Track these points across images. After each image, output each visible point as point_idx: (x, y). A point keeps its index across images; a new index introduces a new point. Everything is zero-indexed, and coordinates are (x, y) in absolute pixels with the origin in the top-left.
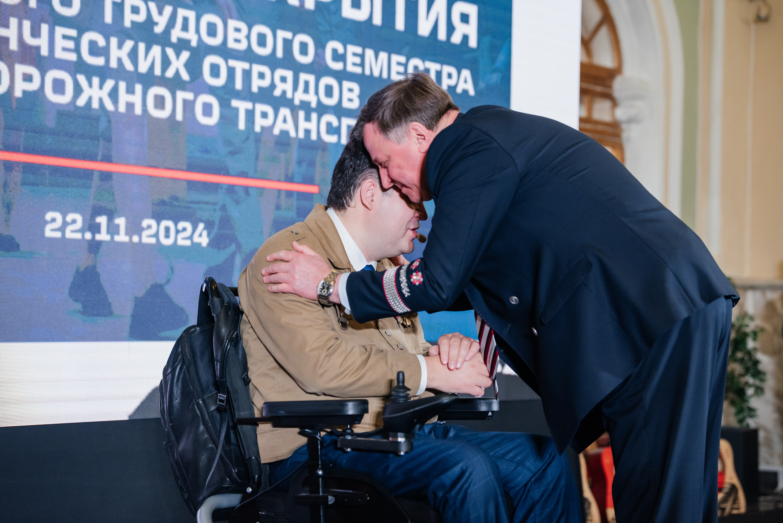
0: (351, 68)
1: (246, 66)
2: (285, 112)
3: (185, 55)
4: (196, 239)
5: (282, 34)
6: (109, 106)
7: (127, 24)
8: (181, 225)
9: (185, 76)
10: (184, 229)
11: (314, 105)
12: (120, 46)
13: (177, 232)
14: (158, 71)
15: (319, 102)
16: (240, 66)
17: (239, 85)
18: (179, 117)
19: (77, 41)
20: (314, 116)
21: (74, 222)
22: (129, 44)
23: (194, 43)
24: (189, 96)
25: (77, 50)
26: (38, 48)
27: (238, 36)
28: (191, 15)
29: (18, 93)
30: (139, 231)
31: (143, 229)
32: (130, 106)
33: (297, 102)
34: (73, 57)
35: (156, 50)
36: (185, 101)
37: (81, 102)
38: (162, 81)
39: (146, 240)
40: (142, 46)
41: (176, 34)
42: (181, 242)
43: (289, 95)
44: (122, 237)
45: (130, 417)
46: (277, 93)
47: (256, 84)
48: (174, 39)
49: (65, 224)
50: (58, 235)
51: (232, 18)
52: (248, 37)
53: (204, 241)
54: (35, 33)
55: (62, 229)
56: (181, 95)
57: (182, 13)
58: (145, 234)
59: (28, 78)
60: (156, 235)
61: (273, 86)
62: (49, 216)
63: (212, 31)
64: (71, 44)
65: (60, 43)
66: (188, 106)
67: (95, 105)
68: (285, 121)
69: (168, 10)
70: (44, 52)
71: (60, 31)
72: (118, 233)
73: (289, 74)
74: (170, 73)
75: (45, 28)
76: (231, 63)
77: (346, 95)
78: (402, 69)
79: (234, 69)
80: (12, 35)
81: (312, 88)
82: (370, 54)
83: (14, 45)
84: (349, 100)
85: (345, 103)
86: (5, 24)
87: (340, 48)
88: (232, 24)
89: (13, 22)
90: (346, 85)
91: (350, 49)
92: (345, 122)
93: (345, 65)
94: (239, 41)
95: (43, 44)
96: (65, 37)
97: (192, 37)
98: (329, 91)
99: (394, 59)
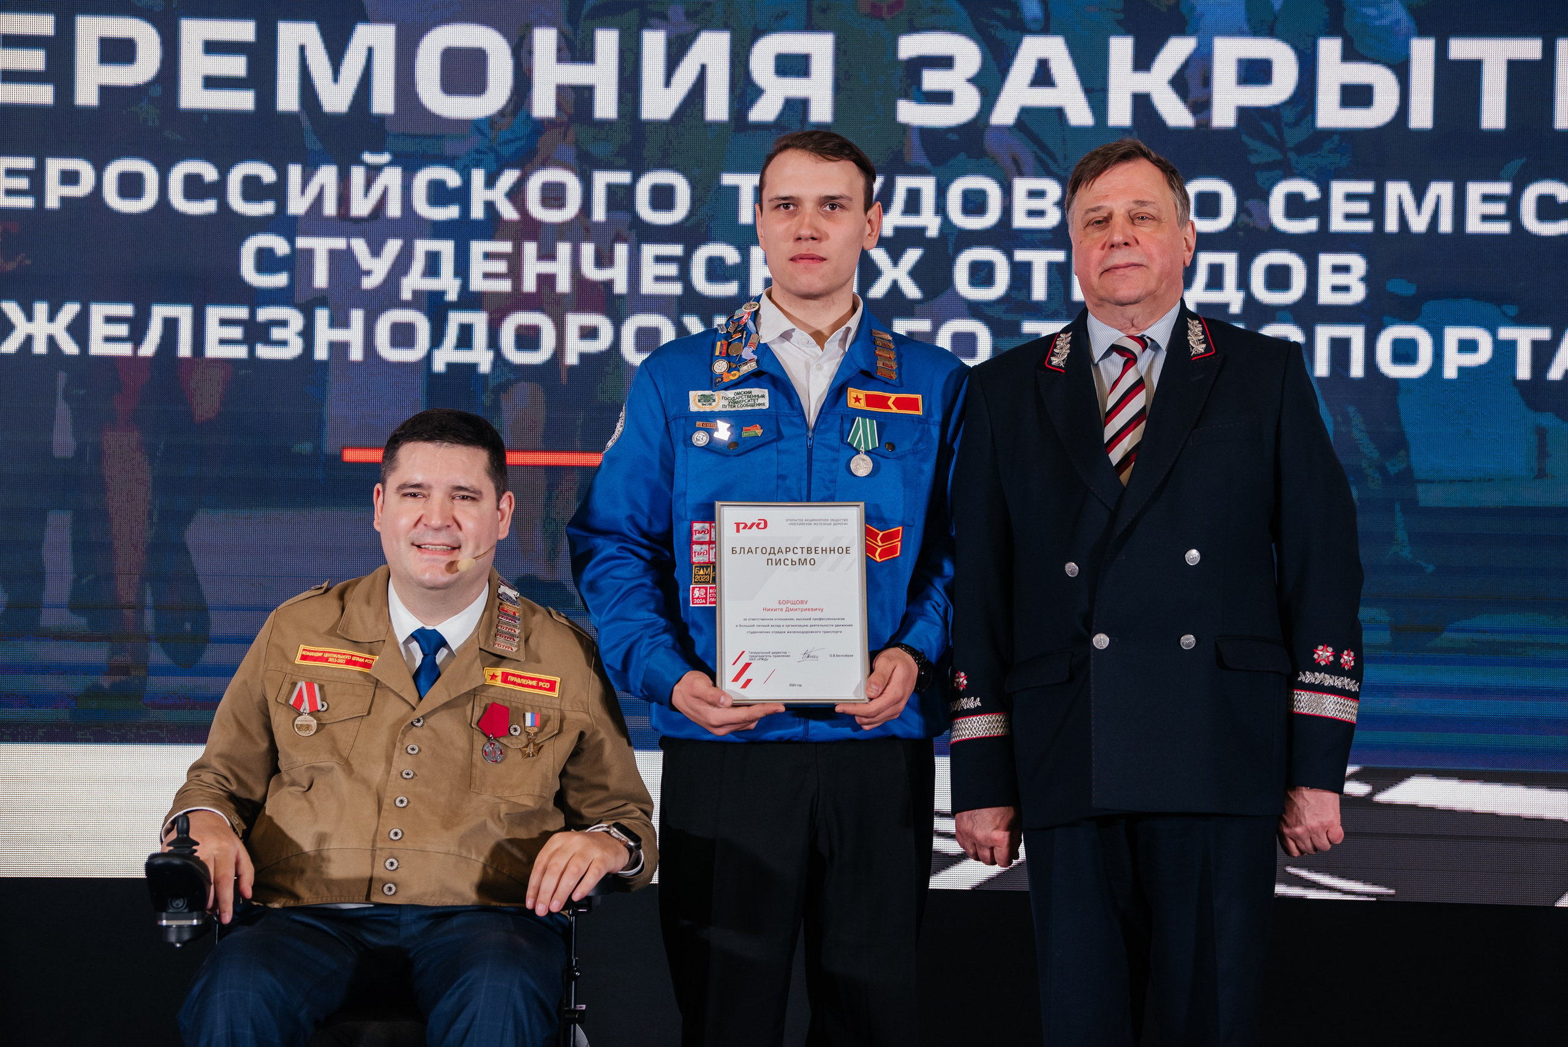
0: (1338, 224)
1: (1057, 256)
3: (912, 256)
9: (912, 291)
11: (1235, 308)
15: (1250, 301)
16: (1040, 260)
17: (1039, 291)
19: (684, 263)
23: (933, 232)
24: (922, 325)
25: (684, 276)
26: (609, 284)
27: (1036, 204)
28: (927, 185)
29: (571, 359)
34: (676, 289)
41: (892, 221)
51: (1021, 174)
54: (604, 260)
57: (903, 184)
63: (974, 203)
64: (672, 270)
65: (649, 270)
70: (621, 287)
71: (649, 251)
74: (878, 290)
76: (1021, 255)
77: (1326, 279)
78: (1500, 208)
79: (1027, 266)
80: (561, 270)
81: (1230, 277)
82: (1398, 191)
83: (564, 285)
84: (1336, 289)
85: (1326, 297)
86: (547, 254)
87: (1310, 191)
88: (1021, 186)
89: (564, 249)
90: (1326, 261)
91: (1339, 189)
92: (1324, 334)
93: (1325, 221)
94: (1040, 213)
95: (618, 276)
96: (659, 259)
97: (929, 221)
98: (1278, 278)
99: (1475, 190)
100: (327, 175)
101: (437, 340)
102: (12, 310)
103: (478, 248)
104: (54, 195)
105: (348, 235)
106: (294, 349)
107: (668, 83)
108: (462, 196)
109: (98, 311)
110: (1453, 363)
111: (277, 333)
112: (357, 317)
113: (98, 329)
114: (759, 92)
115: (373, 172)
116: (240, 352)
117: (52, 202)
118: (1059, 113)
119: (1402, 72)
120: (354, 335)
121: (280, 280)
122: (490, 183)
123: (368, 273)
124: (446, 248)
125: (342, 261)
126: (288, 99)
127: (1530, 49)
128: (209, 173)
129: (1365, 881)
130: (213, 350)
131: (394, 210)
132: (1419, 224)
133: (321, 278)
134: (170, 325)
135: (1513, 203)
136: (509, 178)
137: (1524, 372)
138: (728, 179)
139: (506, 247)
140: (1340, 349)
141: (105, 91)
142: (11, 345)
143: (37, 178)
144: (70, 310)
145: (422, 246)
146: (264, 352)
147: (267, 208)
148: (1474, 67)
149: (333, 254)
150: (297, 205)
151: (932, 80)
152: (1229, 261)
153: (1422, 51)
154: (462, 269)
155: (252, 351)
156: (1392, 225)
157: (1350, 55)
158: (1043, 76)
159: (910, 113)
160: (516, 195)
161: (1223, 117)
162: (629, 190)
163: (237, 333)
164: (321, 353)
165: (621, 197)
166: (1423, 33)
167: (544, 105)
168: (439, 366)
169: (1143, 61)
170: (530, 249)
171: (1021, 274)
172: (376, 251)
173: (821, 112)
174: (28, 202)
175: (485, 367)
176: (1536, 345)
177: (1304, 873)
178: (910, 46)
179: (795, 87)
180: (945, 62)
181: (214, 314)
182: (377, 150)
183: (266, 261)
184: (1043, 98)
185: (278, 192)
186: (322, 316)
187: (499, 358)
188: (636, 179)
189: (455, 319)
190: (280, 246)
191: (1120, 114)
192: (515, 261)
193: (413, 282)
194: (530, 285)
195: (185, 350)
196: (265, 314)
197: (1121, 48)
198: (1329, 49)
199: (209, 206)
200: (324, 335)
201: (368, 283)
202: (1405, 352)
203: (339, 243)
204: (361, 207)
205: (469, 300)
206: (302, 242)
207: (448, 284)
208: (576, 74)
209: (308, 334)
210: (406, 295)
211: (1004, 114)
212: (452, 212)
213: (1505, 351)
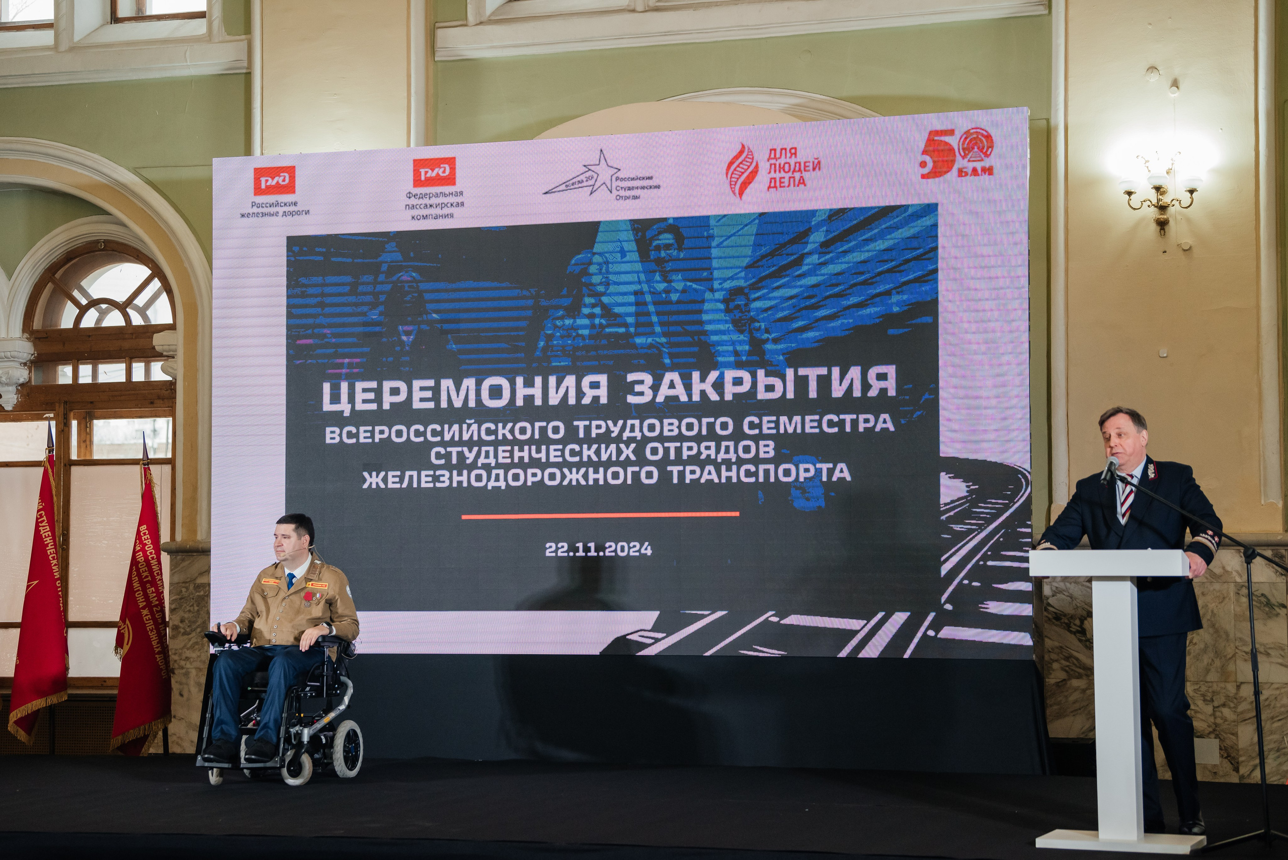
0: (765, 431)
1: (678, 444)
2: (708, 468)
3: (633, 446)
4: (643, 551)
5: (705, 421)
6: (583, 482)
7: (594, 435)
8: (632, 544)
9: (633, 457)
10: (634, 546)
11: (734, 460)
12: (589, 449)
13: (630, 548)
14: (614, 458)
15: (738, 457)
16: (672, 446)
17: (672, 456)
18: (629, 482)
19: (563, 451)
20: (734, 468)
21: (563, 547)
22: (595, 446)
23: (639, 438)
24: (637, 469)
25: (563, 455)
26: (541, 458)
27: (671, 428)
28: (637, 422)
29: (529, 484)
30: (604, 549)
31: (607, 548)
32: (596, 481)
33: (719, 460)
34: (560, 459)
35: (613, 447)
36: (633, 472)
37: (565, 483)
38: (618, 463)
39: (607, 554)
40: (603, 446)
41: (627, 434)
42: (632, 554)
43: (713, 457)
44: (593, 553)
45: (600, 653)
46: (703, 457)
47: (685, 454)
48: (625, 438)
49: (557, 549)
50: (554, 554)
51: (666, 418)
52: (679, 427)
53: (649, 552)
54: (538, 451)
55: (556, 551)
56: (630, 470)
57: (629, 422)
58: (607, 550)
59: (534, 475)
60: (615, 551)
61: (699, 453)
62: (548, 545)
63: (652, 428)
64: (559, 453)
65: (552, 453)
66: (636, 475)
67: (574, 483)
68: (710, 473)
69: (620, 423)
70: (544, 460)
71: (552, 447)
72: (590, 551)
73: (712, 444)
74: (622, 458)
75: (544, 448)
76: (666, 445)
77: (762, 449)
78: (816, 424)
79: (668, 448)
80: (525, 454)
81: (732, 449)
82: (783, 419)
83: (526, 460)
84: (765, 452)
85: (762, 455)
86: (521, 450)
87: (756, 420)
88: (666, 421)
89: (526, 448)
90: (762, 443)
91: (765, 419)
92: (762, 467)
93: (761, 430)
94: (672, 430)
95: (543, 456)
96: (555, 450)
97: (637, 434)
98: (747, 449)
99: (808, 418)
100: (456, 427)
101: (489, 479)
102: (366, 474)
103: (501, 448)
104: (378, 437)
105: (462, 447)
106: (447, 484)
107: (557, 393)
108: (495, 432)
109: (390, 474)
110: (803, 476)
111: (442, 479)
112: (465, 472)
113: (390, 479)
114: (585, 394)
115: (469, 426)
116: (431, 485)
117: (377, 440)
118: (676, 398)
119: (783, 378)
120: (464, 478)
121: (442, 462)
122: (504, 428)
123: (468, 458)
124: (491, 449)
125: (461, 455)
126: (444, 404)
127: (823, 371)
128: (421, 428)
129: (778, 650)
130: (423, 485)
131: (475, 438)
132: (790, 430)
133: (454, 461)
134: (411, 477)
135: (820, 422)
136: (510, 425)
137: (824, 479)
138: (576, 423)
139: (509, 448)
140: (767, 472)
141: (392, 404)
142: (365, 486)
143: (372, 432)
144: (382, 474)
145: (484, 449)
146: (438, 485)
147: (438, 439)
148: (806, 378)
149: (458, 453)
150: (447, 437)
151: (638, 388)
152: (731, 444)
153: (790, 373)
154: (496, 456)
155: (435, 485)
156: (782, 431)
157: (767, 375)
158: (672, 386)
159: (631, 399)
160: (512, 431)
161: (728, 397)
162: (546, 427)
163: (430, 479)
164: (455, 485)
165: (543, 430)
166: (790, 367)
167: (520, 402)
168: (489, 488)
169: (703, 379)
170: (516, 448)
171: (667, 450)
172: (470, 451)
173: (604, 400)
174: (370, 440)
175: (503, 487)
176: (828, 469)
177: (759, 648)
178: (631, 377)
179: (596, 392)
180: (641, 382)
181: (423, 473)
182: (470, 419)
183: (438, 456)
184: (672, 392)
185: (441, 434)
186: (455, 473)
187: (507, 485)
188: (548, 424)
189: (494, 472)
190: (442, 451)
191: (696, 397)
192: (512, 452)
193: (482, 460)
194: (516, 460)
195: (415, 485)
196: (438, 473)
197: (696, 375)
198: (761, 373)
199: (421, 439)
200: (456, 478)
201: (468, 461)
202: (787, 473)
203: (460, 449)
204: (466, 437)
205: (498, 466)
206: (449, 449)
207: (492, 460)
208: (529, 391)
209: (451, 479)
210: (479, 465)
211: (660, 399)
212: (493, 437)
213: (819, 472)
